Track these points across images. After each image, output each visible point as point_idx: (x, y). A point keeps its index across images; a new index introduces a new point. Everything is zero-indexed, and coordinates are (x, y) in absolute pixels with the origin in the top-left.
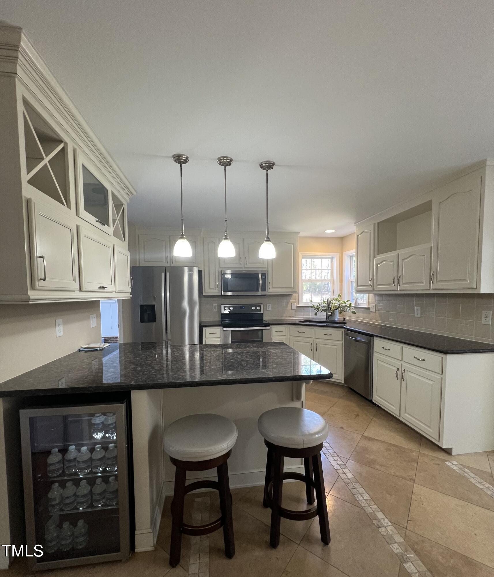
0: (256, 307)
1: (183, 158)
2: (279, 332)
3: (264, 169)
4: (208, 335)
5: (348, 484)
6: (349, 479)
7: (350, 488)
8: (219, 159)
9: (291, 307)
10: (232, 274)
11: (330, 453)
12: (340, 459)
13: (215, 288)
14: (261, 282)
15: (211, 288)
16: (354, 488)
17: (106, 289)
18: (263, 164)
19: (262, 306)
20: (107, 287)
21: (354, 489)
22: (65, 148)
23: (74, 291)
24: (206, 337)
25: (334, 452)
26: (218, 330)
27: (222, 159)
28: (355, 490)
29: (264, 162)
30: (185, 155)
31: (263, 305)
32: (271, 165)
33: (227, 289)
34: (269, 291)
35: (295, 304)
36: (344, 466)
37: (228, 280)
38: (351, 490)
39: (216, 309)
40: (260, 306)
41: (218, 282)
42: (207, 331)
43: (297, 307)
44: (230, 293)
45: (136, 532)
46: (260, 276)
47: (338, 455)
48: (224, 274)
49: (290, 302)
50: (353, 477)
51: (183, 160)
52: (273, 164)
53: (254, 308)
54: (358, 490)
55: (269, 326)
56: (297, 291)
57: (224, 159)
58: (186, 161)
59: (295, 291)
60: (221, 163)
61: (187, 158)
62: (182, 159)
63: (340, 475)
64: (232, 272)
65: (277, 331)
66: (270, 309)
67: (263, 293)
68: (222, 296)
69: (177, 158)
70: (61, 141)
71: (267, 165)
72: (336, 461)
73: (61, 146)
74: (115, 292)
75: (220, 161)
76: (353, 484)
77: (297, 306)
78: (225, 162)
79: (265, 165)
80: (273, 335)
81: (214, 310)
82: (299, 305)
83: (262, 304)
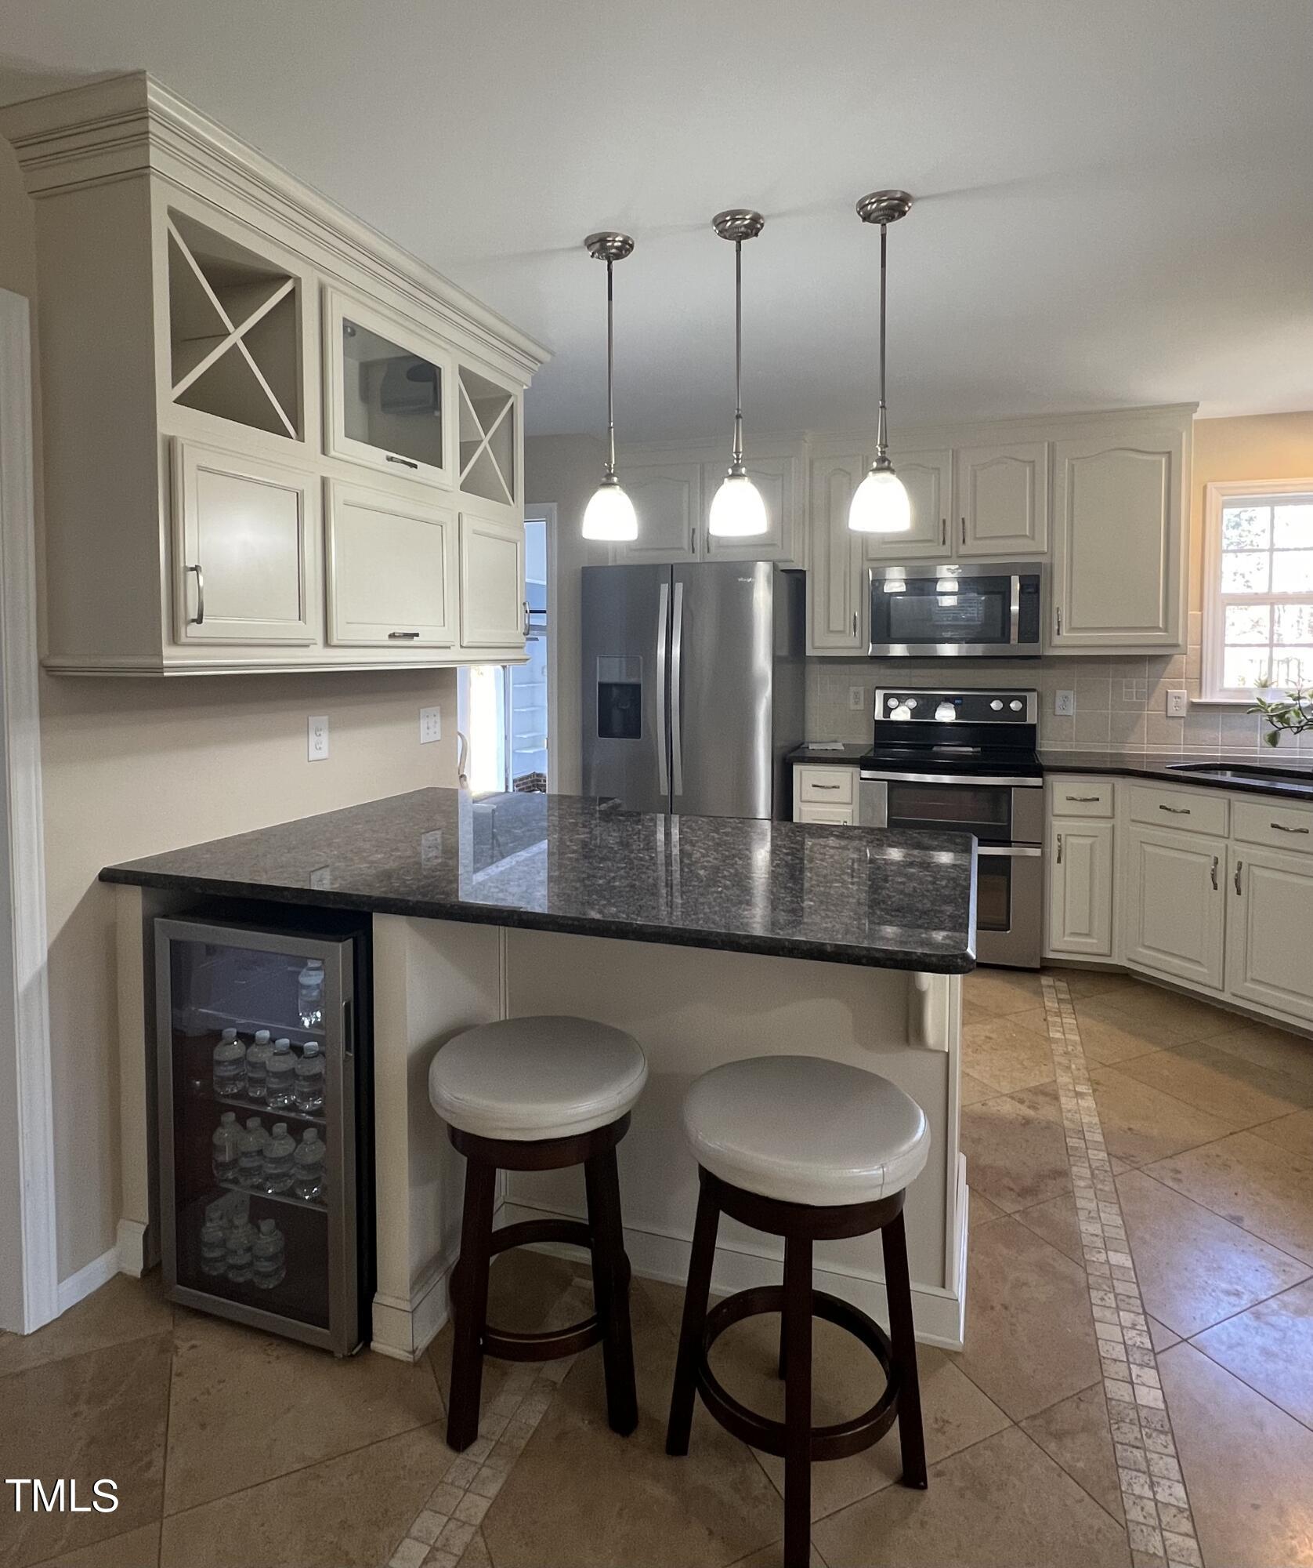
0: (1006, 701)
1: (616, 244)
2: (1081, 800)
3: (875, 221)
4: (810, 793)
5: (1122, 1424)
6: (1136, 1407)
7: (1118, 1437)
8: (719, 222)
9: (1164, 708)
10: (907, 582)
11: (1116, 1296)
12: (1145, 1328)
13: (848, 632)
14: (1015, 608)
15: (832, 632)
16: (1138, 1444)
17: (416, 641)
18: (868, 205)
19: (1032, 699)
20: (417, 635)
21: (1134, 1450)
22: (297, 289)
23: (307, 646)
24: (803, 799)
25: (1136, 1294)
26: (844, 777)
27: (728, 218)
28: (1138, 1453)
29: (873, 196)
30: (617, 235)
31: (1035, 694)
32: (898, 205)
33: (889, 636)
34: (1057, 640)
35: (1180, 697)
36: (1149, 1358)
37: (892, 602)
38: (1119, 1447)
39: (856, 706)
40: (1023, 700)
41: (858, 607)
42: (805, 776)
43: (1194, 706)
44: (898, 650)
45: (377, 1298)
46: (1016, 586)
47: (1144, 1310)
48: (879, 582)
49: (1160, 686)
50: (1162, 1406)
51: (617, 248)
52: (905, 199)
53: (996, 705)
54: (1147, 1461)
55: (1039, 775)
56: (1180, 642)
57: (734, 220)
58: (626, 247)
59: (1175, 642)
60: (723, 233)
61: (625, 242)
62: (613, 247)
63: (1108, 1383)
64: (907, 575)
65: (1073, 799)
66: (1071, 711)
67: (1027, 649)
68: (874, 659)
69: (598, 245)
70: (285, 277)
71: (883, 205)
72: (1122, 1328)
73: (287, 288)
74: (461, 647)
75: (721, 226)
76: (1141, 1431)
77: (1192, 703)
78: (738, 227)
79: (875, 205)
80: (1056, 812)
81: (853, 707)
82: (1200, 696)
83: (1033, 690)
